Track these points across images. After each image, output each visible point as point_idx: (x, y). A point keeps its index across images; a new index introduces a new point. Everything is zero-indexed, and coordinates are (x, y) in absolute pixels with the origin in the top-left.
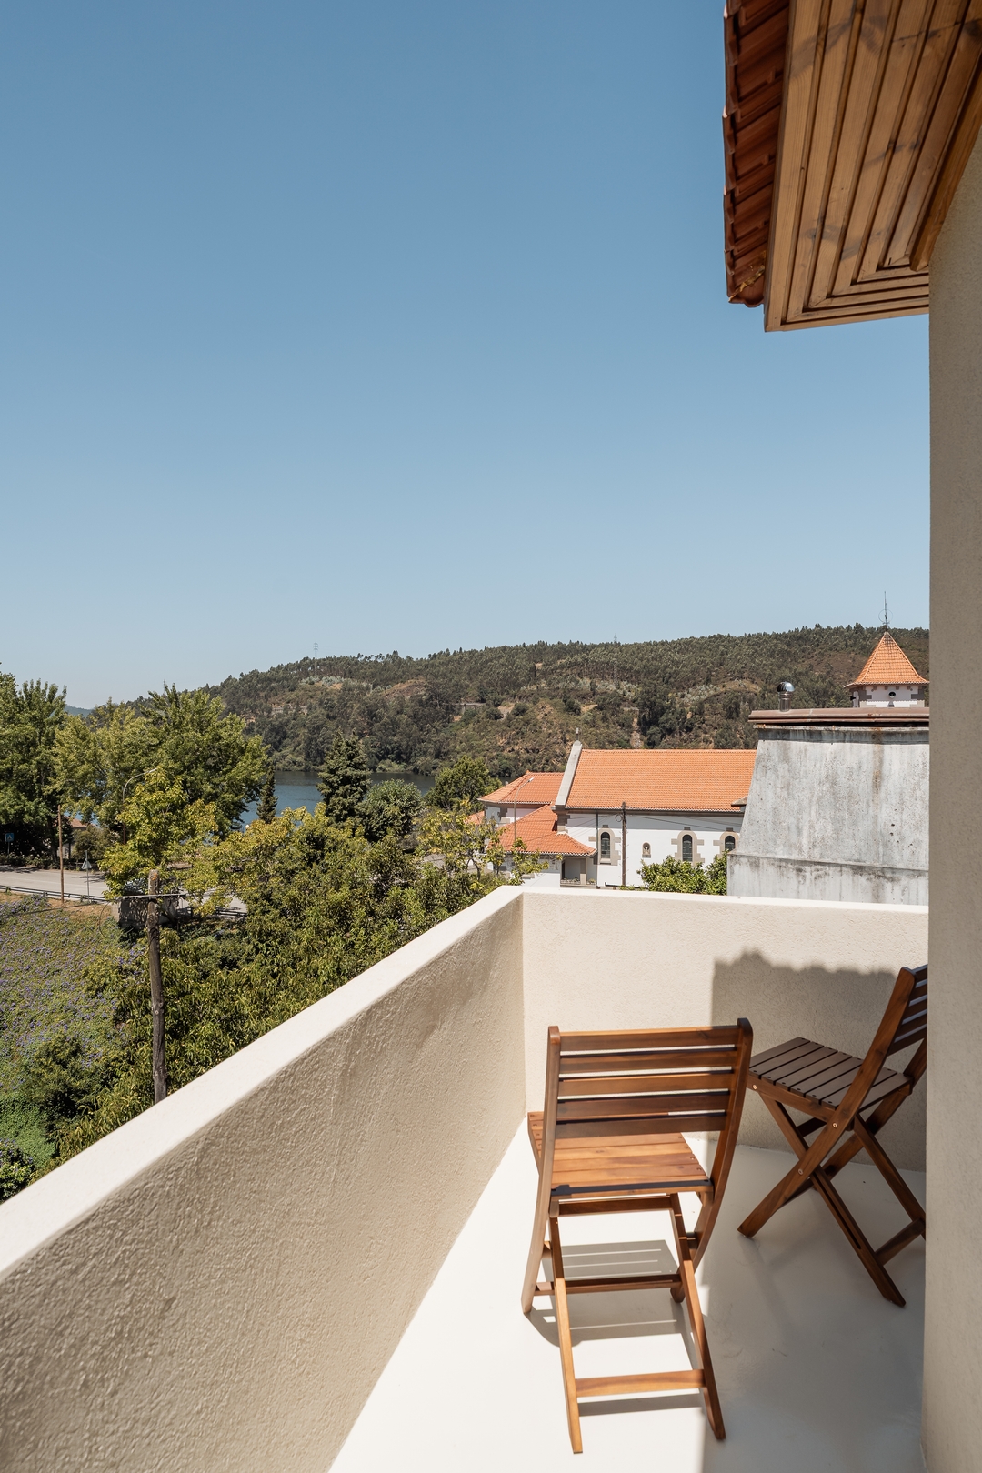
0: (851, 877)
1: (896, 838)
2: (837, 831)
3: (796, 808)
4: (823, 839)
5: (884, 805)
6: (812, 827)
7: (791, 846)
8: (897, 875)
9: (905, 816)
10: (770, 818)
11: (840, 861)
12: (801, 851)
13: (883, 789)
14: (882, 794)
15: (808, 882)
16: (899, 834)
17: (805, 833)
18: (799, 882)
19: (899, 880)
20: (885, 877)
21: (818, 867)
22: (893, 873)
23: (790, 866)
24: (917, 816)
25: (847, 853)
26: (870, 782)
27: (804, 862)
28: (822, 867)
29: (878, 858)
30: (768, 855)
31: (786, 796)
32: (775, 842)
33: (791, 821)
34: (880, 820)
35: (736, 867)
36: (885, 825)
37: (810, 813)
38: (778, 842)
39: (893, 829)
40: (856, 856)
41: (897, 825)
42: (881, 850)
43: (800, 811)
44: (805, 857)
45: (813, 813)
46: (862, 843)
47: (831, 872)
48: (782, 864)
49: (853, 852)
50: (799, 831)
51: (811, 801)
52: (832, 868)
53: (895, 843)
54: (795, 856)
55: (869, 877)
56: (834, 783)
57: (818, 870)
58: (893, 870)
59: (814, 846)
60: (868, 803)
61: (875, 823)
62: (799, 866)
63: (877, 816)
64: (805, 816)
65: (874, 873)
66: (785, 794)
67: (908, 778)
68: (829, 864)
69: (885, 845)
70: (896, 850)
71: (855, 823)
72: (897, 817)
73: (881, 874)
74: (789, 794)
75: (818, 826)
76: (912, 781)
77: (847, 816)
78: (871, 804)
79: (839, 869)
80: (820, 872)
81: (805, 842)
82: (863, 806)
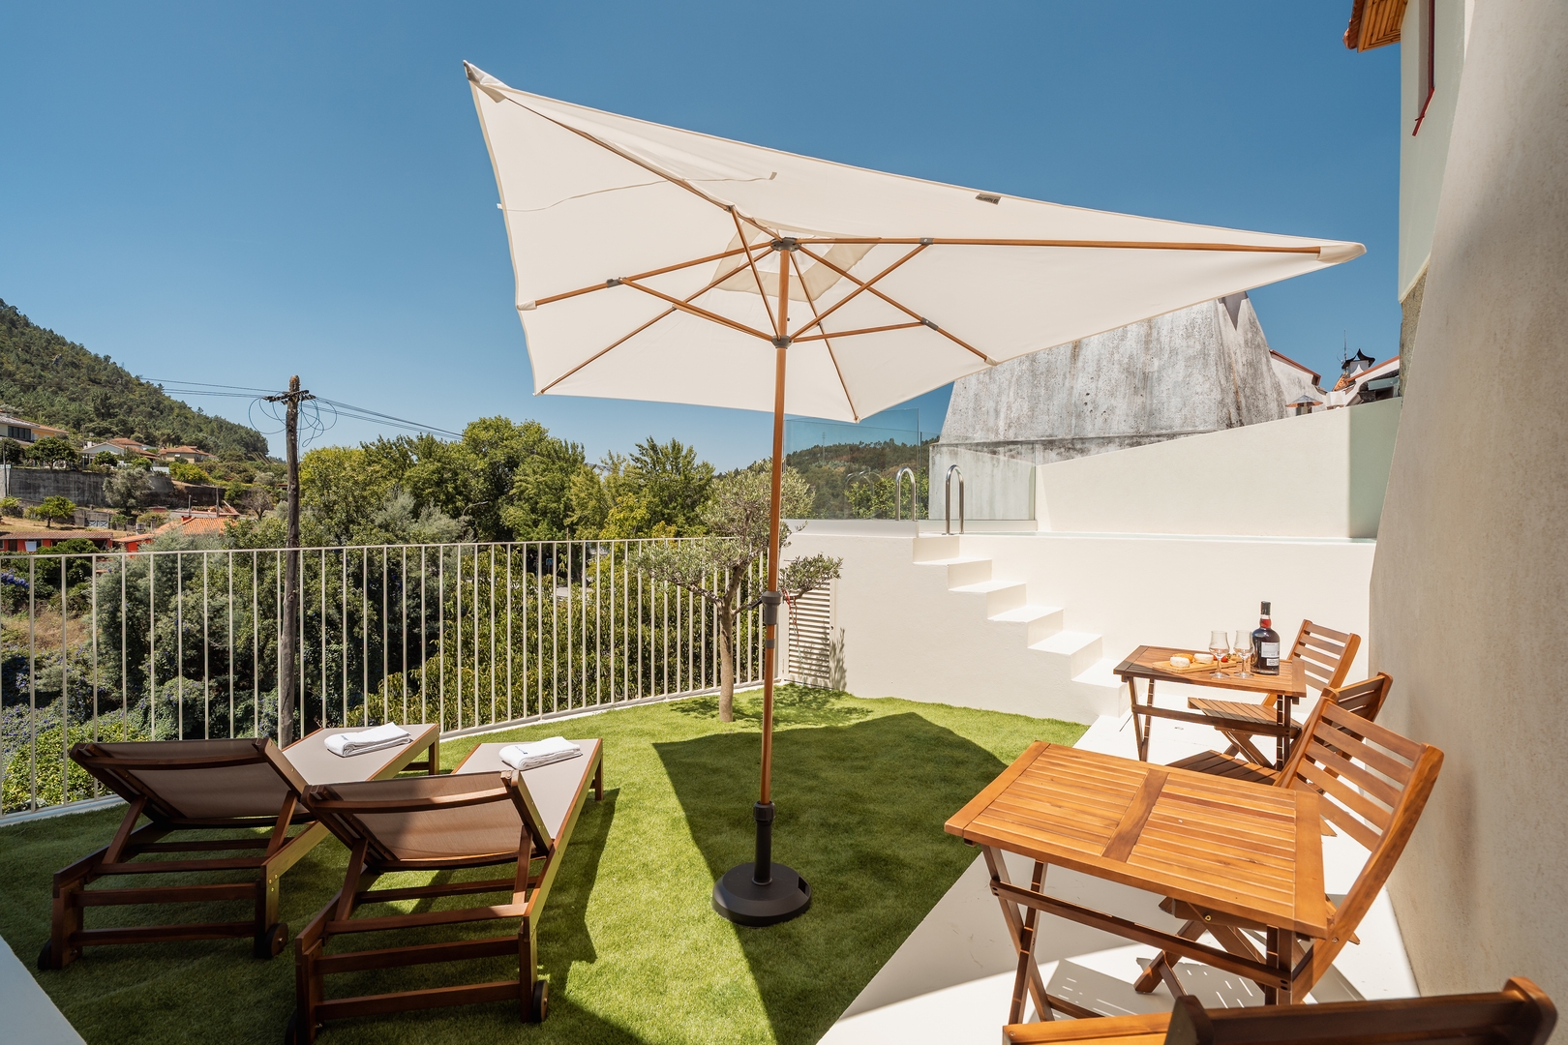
0: (1042, 454)
1: (1090, 407)
2: (1032, 409)
3: (996, 391)
4: (1019, 418)
5: (1081, 375)
6: (1009, 408)
7: (988, 430)
8: (1087, 445)
9: (1100, 383)
10: (971, 405)
11: (1032, 439)
12: (997, 433)
13: (1081, 358)
14: (1080, 364)
15: (1001, 464)
16: (1093, 402)
17: (1002, 415)
18: (994, 465)
19: (1089, 451)
20: (1074, 449)
21: (1011, 447)
22: (1083, 443)
23: (985, 449)
24: (1113, 381)
25: (1039, 430)
26: (1069, 354)
27: (998, 444)
28: (1015, 447)
29: (1070, 431)
30: (967, 442)
31: (988, 381)
32: (974, 428)
33: (992, 404)
34: (1075, 391)
35: (937, 458)
36: (1079, 396)
37: (1008, 395)
38: (977, 428)
39: (1088, 399)
40: (1049, 432)
41: (1092, 394)
42: (1074, 422)
43: (999, 395)
44: (1001, 438)
45: (1011, 394)
46: (1056, 418)
47: (1023, 451)
48: (978, 447)
49: (1046, 427)
50: (997, 412)
51: (1010, 382)
52: (1024, 447)
53: (1088, 413)
54: (992, 438)
55: (1059, 451)
56: (1034, 361)
57: (1011, 451)
58: (1083, 440)
59: (1010, 426)
60: (1064, 375)
61: (1070, 394)
62: (993, 447)
63: (1072, 388)
64: (1004, 398)
65: (1064, 446)
66: (987, 379)
67: (1107, 342)
68: (1021, 443)
69: (1078, 416)
70: (1088, 420)
71: (1050, 398)
72: (1093, 386)
73: (1071, 446)
74: (990, 378)
75: (1015, 407)
76: (1111, 345)
77: (1043, 392)
78: (1068, 375)
79: (1031, 446)
80: (1012, 453)
81: (1001, 424)
82: (1060, 379)
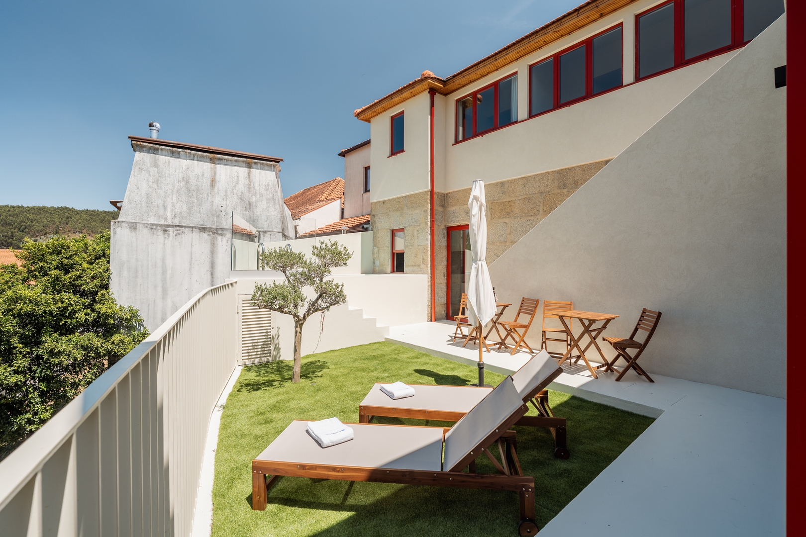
0: (198, 234)
1: (223, 213)
2: (190, 209)
3: (163, 194)
4: (181, 213)
5: (217, 196)
6: (173, 206)
7: (159, 217)
8: (224, 232)
9: (228, 202)
10: (144, 200)
11: (191, 225)
12: (166, 219)
13: (216, 187)
14: (216, 190)
15: (171, 237)
16: (225, 211)
17: (169, 209)
18: (165, 238)
19: (226, 235)
20: (218, 233)
21: (178, 228)
22: (222, 231)
23: (159, 228)
24: (234, 203)
25: (196, 221)
26: (209, 184)
27: (169, 226)
28: (181, 228)
29: (214, 224)
30: (143, 222)
31: (156, 187)
32: (148, 215)
33: (160, 202)
34: (214, 204)
35: (118, 230)
36: (217, 207)
37: (172, 198)
38: (151, 214)
39: (222, 209)
40: (201, 223)
41: (224, 207)
42: (215, 219)
43: (165, 197)
44: (170, 223)
45: (174, 198)
46: (205, 216)
47: (186, 231)
48: (153, 227)
49: (200, 220)
50: (165, 208)
51: (173, 191)
52: (187, 229)
53: (223, 216)
54: (163, 222)
55: (209, 233)
56: (187, 182)
57: (178, 230)
58: (222, 229)
59: (175, 217)
60: (208, 194)
61: (212, 205)
62: (165, 229)
63: (213, 202)
64: (169, 200)
65: (212, 231)
66: (155, 186)
67: (229, 183)
68: (185, 227)
69: (218, 217)
70: (223, 219)
71: (200, 205)
72: (224, 203)
73: (215, 232)
74: (158, 186)
75: (177, 206)
76: (232, 185)
77: (195, 201)
78: (210, 195)
79: (191, 229)
80: (179, 232)
81: (169, 215)
82: (205, 196)
